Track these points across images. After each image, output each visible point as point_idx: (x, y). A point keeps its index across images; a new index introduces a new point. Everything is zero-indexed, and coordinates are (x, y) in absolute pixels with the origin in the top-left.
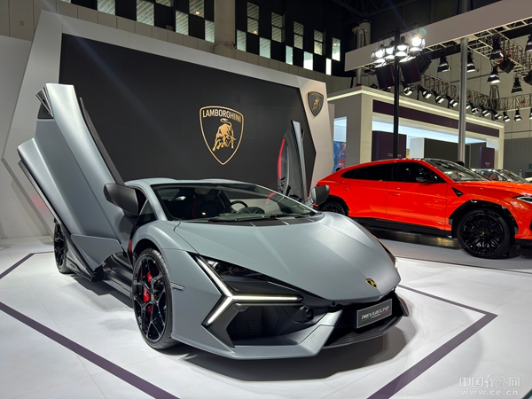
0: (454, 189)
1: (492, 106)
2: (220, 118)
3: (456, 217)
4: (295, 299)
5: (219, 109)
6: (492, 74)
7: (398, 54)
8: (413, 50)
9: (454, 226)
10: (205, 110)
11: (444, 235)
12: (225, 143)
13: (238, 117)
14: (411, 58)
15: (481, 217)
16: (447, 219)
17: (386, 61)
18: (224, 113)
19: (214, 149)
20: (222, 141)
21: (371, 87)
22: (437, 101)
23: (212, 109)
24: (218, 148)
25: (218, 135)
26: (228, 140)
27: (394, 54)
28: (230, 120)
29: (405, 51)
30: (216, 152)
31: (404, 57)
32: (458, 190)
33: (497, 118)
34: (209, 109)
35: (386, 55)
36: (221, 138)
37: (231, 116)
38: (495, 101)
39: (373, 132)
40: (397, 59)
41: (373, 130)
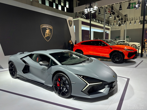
0: (110, 48)
1: (108, 23)
2: (46, 28)
3: (111, 54)
4: (102, 83)
5: (46, 25)
6: (110, 15)
7: (91, 10)
8: (95, 9)
9: (110, 56)
10: (42, 26)
11: (108, 58)
12: (48, 35)
13: (51, 28)
14: (94, 12)
15: (117, 54)
16: (109, 54)
17: (88, 12)
18: (47, 26)
19: (45, 37)
20: (47, 35)
21: (81, 17)
22: (96, 21)
23: (44, 25)
24: (46, 37)
25: (46, 33)
26: (49, 34)
27: (90, 10)
28: (49, 28)
29: (93, 10)
30: (46, 38)
31: (93, 11)
32: (111, 48)
33: (109, 26)
34: (43, 25)
35: (88, 10)
36: (47, 34)
37: (49, 27)
38: (109, 21)
39: (82, 30)
40: (91, 12)
41: (82, 29)
